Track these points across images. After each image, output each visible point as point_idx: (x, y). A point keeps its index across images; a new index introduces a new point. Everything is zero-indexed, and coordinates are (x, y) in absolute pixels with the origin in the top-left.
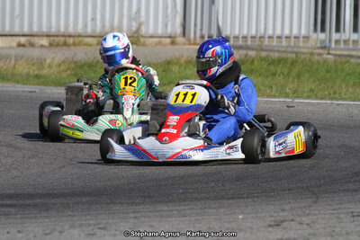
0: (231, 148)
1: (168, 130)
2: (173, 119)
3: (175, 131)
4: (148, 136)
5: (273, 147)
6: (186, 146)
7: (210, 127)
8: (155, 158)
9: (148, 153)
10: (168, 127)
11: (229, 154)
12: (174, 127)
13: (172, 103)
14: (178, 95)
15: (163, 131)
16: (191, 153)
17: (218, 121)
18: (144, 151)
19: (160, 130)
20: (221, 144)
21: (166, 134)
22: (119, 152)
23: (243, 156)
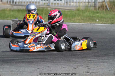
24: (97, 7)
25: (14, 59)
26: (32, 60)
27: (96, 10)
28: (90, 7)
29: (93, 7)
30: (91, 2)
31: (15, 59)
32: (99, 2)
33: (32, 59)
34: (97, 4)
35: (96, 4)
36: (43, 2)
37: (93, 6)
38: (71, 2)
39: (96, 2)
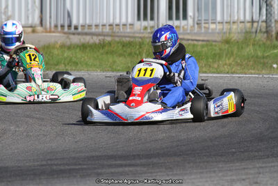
0: (182, 110)
1: (134, 98)
2: (138, 90)
3: (140, 99)
4: (119, 102)
5: (213, 109)
6: (148, 110)
7: (164, 95)
8: (125, 120)
9: (119, 116)
10: (134, 95)
11: (181, 115)
12: (139, 95)
13: (136, 77)
14: (140, 71)
15: (131, 98)
16: (153, 115)
17: (169, 90)
18: (116, 114)
19: (128, 98)
20: (174, 107)
21: (133, 101)
22: (97, 116)
23: (192, 116)
24: (274, 33)
25: (77, 167)
26: (120, 170)
27: (271, 40)
28: (256, 32)
29: (264, 33)
30: (258, 22)
31: (80, 167)
32: (276, 21)
33: (121, 166)
34: (273, 25)
35: (270, 26)
36: (141, 25)
37: (264, 30)
38: (210, 21)
39: (271, 21)
